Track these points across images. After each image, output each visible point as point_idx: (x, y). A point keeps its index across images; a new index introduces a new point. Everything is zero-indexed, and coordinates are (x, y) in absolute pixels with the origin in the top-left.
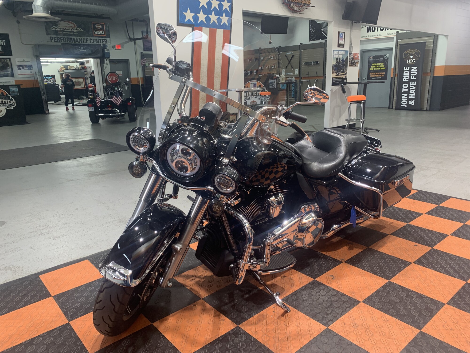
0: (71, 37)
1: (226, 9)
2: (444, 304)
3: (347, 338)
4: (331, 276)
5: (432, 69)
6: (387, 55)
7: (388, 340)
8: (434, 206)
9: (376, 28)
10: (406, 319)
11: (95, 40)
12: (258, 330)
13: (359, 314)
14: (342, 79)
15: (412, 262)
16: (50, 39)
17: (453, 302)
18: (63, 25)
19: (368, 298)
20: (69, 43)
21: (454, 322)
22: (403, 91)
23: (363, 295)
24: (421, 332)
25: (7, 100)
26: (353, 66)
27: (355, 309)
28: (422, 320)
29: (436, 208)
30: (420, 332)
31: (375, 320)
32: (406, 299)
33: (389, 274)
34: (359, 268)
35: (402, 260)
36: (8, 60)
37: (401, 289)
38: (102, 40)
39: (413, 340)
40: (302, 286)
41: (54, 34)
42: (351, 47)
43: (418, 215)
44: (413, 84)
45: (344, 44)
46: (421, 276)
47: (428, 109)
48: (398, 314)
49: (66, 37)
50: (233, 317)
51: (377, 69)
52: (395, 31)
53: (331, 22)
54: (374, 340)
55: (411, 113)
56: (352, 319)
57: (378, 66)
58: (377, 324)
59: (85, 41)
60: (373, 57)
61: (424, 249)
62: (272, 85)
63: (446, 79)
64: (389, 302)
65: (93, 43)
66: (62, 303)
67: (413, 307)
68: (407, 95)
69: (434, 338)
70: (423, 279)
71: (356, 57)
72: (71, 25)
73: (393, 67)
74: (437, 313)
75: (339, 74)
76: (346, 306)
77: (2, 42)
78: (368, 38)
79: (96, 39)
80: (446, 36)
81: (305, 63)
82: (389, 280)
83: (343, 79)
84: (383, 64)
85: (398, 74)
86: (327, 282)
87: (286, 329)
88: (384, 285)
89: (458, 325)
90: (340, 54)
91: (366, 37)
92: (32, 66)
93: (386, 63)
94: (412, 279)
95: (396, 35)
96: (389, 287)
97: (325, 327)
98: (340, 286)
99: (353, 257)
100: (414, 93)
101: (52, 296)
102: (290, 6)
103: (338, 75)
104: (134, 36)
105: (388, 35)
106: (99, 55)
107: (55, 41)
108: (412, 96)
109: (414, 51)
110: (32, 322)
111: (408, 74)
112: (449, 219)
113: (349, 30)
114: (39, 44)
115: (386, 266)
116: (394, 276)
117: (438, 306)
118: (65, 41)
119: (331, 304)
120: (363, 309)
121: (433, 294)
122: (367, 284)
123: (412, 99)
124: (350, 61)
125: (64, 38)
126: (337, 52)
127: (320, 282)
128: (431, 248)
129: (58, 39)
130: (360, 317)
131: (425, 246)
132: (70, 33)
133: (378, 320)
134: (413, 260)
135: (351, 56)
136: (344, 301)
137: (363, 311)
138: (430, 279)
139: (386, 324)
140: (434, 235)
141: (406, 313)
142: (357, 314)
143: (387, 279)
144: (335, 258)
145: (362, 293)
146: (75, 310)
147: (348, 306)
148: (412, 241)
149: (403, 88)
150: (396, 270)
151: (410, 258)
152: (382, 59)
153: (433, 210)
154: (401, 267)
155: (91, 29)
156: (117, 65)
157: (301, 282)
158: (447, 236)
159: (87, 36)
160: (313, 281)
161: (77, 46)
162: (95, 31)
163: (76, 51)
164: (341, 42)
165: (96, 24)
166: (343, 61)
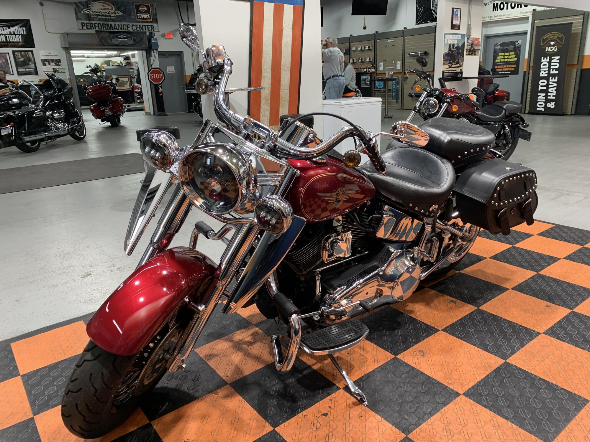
0: (107, 23)
4: (420, 351)
5: (580, 59)
6: (520, 42)
8: (575, 247)
9: (506, 5)
10: (527, 425)
11: (137, 26)
12: (303, 438)
13: (457, 414)
14: (455, 73)
15: (542, 332)
16: (80, 25)
18: (97, 7)
19: (473, 387)
20: (105, 30)
22: (539, 90)
23: (465, 383)
26: (471, 55)
27: (451, 406)
28: (553, 428)
29: (580, 250)
31: (480, 424)
32: (529, 391)
33: (507, 350)
34: (462, 339)
35: (526, 329)
36: (30, 53)
37: (522, 374)
38: (148, 26)
40: (376, 367)
41: (86, 19)
43: (553, 260)
44: (554, 80)
45: (459, 26)
46: (553, 355)
47: (573, 113)
48: (516, 416)
49: (101, 22)
50: (269, 414)
51: (506, 60)
52: (530, 8)
55: (550, 119)
56: (446, 423)
57: (506, 57)
58: (483, 433)
59: (125, 27)
60: (501, 45)
61: (561, 312)
62: (366, 83)
64: (503, 395)
65: (136, 31)
66: (31, 386)
67: (540, 404)
68: (544, 94)
70: (557, 359)
71: (476, 42)
72: (107, 7)
73: (526, 57)
74: (575, 415)
76: (438, 400)
77: (22, 31)
78: (494, 19)
79: (140, 26)
81: (409, 54)
82: (506, 359)
83: (457, 73)
84: (513, 53)
85: (532, 67)
86: (414, 361)
87: (344, 437)
88: (498, 368)
90: (454, 39)
91: (492, 17)
92: (60, 60)
93: (518, 51)
94: (539, 359)
95: (531, 14)
96: (505, 373)
97: (404, 436)
98: (432, 368)
99: (456, 322)
100: (555, 92)
103: (450, 67)
104: (188, 21)
105: (521, 15)
106: (144, 46)
107: (87, 28)
108: (551, 96)
111: (547, 66)
113: (467, 5)
114: (67, 32)
115: (503, 338)
116: (513, 353)
117: (579, 404)
118: (100, 28)
119: (416, 397)
120: (464, 407)
121: (571, 384)
122: (473, 365)
123: (552, 100)
124: (469, 48)
125: (99, 24)
126: (451, 36)
127: (403, 360)
128: (571, 311)
129: (92, 25)
130: (458, 419)
131: (561, 307)
132: (106, 17)
133: (484, 426)
134: (543, 330)
135: (469, 41)
136: (435, 393)
137: (462, 410)
138: (568, 360)
139: (497, 433)
140: (576, 291)
141: (529, 415)
142: (454, 414)
143: (502, 358)
144: (428, 324)
145: (464, 380)
146: (46, 397)
147: (441, 401)
148: (543, 300)
149: (540, 86)
150: (517, 344)
151: (538, 325)
152: (513, 46)
153: (575, 253)
154: (525, 340)
155: (133, 12)
156: (168, 58)
157: (376, 360)
159: (128, 22)
160: (393, 358)
161: (116, 34)
162: (138, 14)
163: (114, 42)
164: (456, 22)
165: (139, 6)
166: (458, 48)
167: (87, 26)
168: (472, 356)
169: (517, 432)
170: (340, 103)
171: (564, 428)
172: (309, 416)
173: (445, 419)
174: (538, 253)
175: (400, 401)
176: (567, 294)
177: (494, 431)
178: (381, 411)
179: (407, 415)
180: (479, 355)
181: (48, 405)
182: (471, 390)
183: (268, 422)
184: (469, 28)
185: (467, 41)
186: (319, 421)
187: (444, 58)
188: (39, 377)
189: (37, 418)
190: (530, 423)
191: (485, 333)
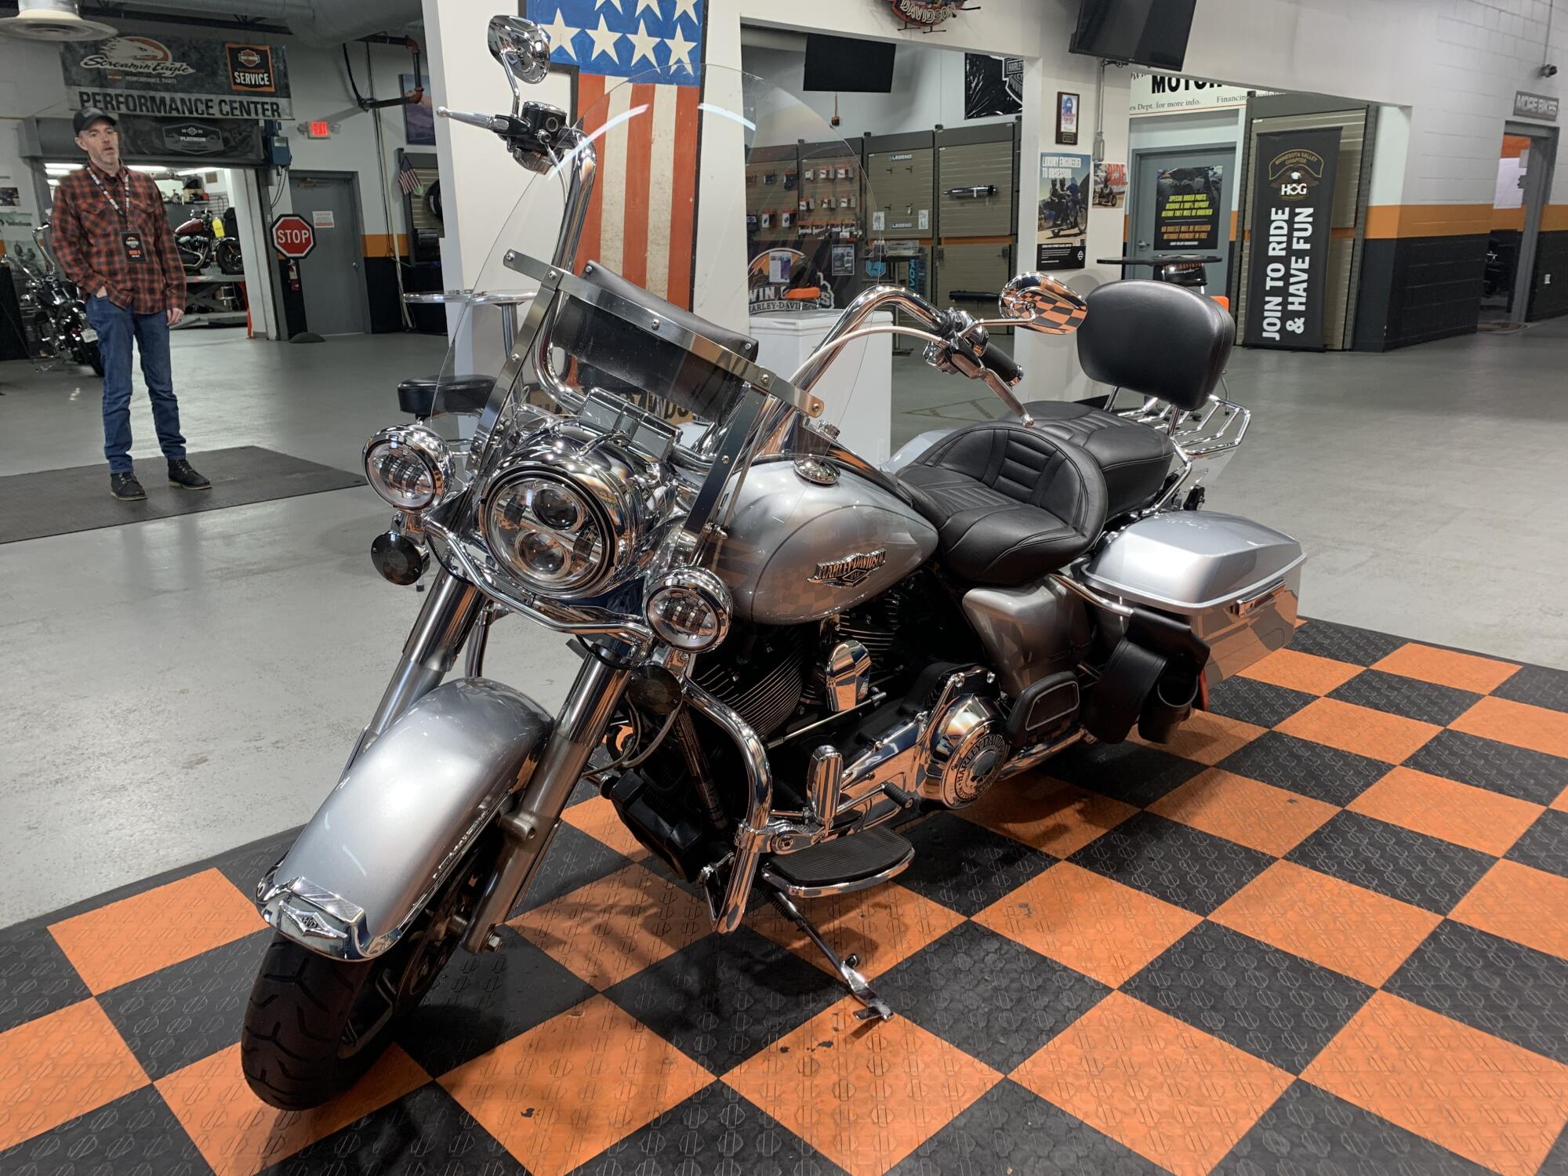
0: (152, 93)
1: (685, 12)
2: (1374, 990)
3: (1068, 1109)
4: (1021, 906)
5: (1360, 215)
6: (1219, 170)
7: (1194, 1112)
8: (1351, 671)
9: (1183, 82)
10: (1251, 1040)
11: (235, 105)
12: (784, 1092)
13: (1107, 1028)
14: (1069, 251)
15: (1281, 856)
16: (78, 98)
17: (1402, 983)
18: (125, 53)
19: (1138, 974)
20: (145, 113)
21: (1401, 1048)
22: (1268, 288)
23: (1120, 964)
24: (1299, 1084)
26: (1106, 206)
27: (1094, 1012)
28: (1303, 1044)
29: (1360, 676)
30: (1294, 1083)
31: (1156, 1046)
32: (1256, 977)
33: (1207, 895)
34: (1111, 877)
35: (1247, 850)
38: (263, 104)
39: (1272, 1109)
40: (928, 942)
41: (93, 83)
42: (1099, 142)
43: (1302, 700)
44: (1300, 265)
45: (1076, 135)
46: (1305, 902)
47: (1348, 346)
48: (1230, 1026)
49: (135, 93)
50: (702, 1050)
51: (1186, 213)
52: (1244, 91)
53: (1035, 59)
54: (1154, 1114)
55: (1295, 359)
56: (1086, 1046)
57: (1187, 205)
58: (1162, 1062)
59: (202, 107)
60: (1174, 175)
61: (1320, 813)
62: (843, 265)
63: (1404, 246)
64: (1203, 987)
65: (230, 116)
66: (127, 1018)
67: (1277, 1002)
68: (1279, 300)
69: (1337, 1098)
70: (1311, 910)
71: (1116, 175)
72: (151, 51)
73: (1235, 207)
74: (1349, 1019)
75: (1062, 233)
76: (1067, 1004)
78: (1155, 111)
79: (241, 103)
80: (1405, 109)
81: (950, 193)
82: (1205, 914)
83: (1075, 250)
84: (1202, 197)
85: (1251, 231)
86: (1009, 926)
87: (873, 1085)
88: (1190, 933)
89: (1412, 1057)
90: (1064, 169)
91: (1150, 106)
92: (15, 190)
93: (1215, 192)
94: (1275, 911)
95: (1244, 102)
96: (1204, 943)
97: (1001, 1076)
98: (1049, 939)
99: (1095, 842)
100: (1305, 294)
101: (95, 994)
102: (897, 7)
103: (1056, 235)
104: (372, 93)
105: (1220, 104)
106: (252, 157)
108: (1297, 304)
109: (1305, 156)
110: (26, 1086)
111: (1285, 231)
112: (1399, 711)
113: (1094, 87)
114: (40, 116)
115: (1197, 871)
116: (1220, 902)
117: (1355, 996)
118: (131, 106)
119: (1019, 1000)
120: (1121, 1014)
121: (1339, 958)
122: (1137, 930)
123: (1297, 314)
124: (1098, 189)
125: (127, 97)
126: (1056, 158)
127: (986, 926)
128: (1339, 809)
129: (108, 99)
130: (1111, 1038)
131: (1320, 802)
132: (149, 80)
133: (1165, 1048)
134: (1282, 851)
135: (1100, 173)
136: (1060, 990)
137: (1119, 1020)
138: (1334, 910)
139: (1191, 1061)
140: (1351, 766)
141: (1255, 1021)
142: (1103, 1029)
143: (1198, 913)
144: (1035, 846)
145: (1119, 960)
146: (172, 1040)
147: (1072, 1005)
148: (1281, 787)
149: (1268, 279)
150: (1228, 883)
151: (1272, 841)
152: (1203, 180)
153: (1349, 683)
154: (1243, 873)
155: (222, 67)
156: (315, 190)
157: (926, 928)
158: (1391, 767)
159: (207, 93)
160: (964, 923)
161: (174, 123)
162: (236, 74)
163: (170, 144)
164: (1067, 127)
165: (239, 50)
166: (1073, 188)
167: (95, 102)
169: (1232, 1057)
170: (794, 324)
171: (1325, 1044)
172: (792, 1049)
173: (1084, 1040)
174: (1270, 686)
175: (986, 1010)
176: (1333, 773)
177: (1185, 1057)
179: (1003, 1035)
180: (1149, 909)
181: (182, 1056)
182: (1134, 981)
183: (702, 1065)
185: (1095, 172)
186: (815, 1057)
187: (1040, 213)
189: (160, 1087)
190: (1257, 1038)
191: (1159, 862)
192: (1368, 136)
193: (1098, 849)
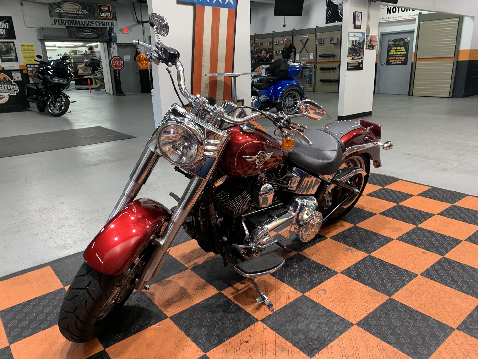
0: (76, 19)
2: (454, 329)
4: (323, 290)
5: (456, 53)
6: (409, 39)
8: (447, 205)
9: (397, 9)
10: (406, 348)
11: (100, 23)
13: (351, 340)
14: (357, 64)
15: (420, 274)
16: (53, 21)
17: (465, 327)
18: (67, 7)
19: (364, 319)
20: (73, 25)
21: (464, 354)
23: (357, 314)
25: (10, 85)
26: (370, 49)
27: (346, 333)
28: (426, 351)
29: (450, 207)
31: (369, 349)
32: (408, 322)
33: (391, 288)
34: (356, 280)
35: (407, 271)
36: (12, 43)
37: (403, 308)
38: (109, 22)
40: (288, 303)
41: (58, 17)
43: (429, 216)
46: (428, 292)
47: (451, 96)
48: (398, 342)
49: (71, 19)
50: (201, 342)
51: (397, 53)
52: (417, 12)
56: (342, 347)
57: (398, 51)
58: (371, 356)
59: (90, 24)
60: (393, 41)
61: (434, 258)
63: (471, 63)
64: (388, 325)
65: (99, 26)
67: (416, 332)
70: (430, 296)
71: (374, 39)
72: (75, 7)
73: (414, 51)
74: (444, 341)
75: (355, 58)
76: (336, 330)
77: (6, 26)
78: (388, 20)
79: (102, 22)
80: (472, 17)
82: (390, 296)
83: (359, 64)
84: (403, 48)
86: (318, 298)
88: (384, 303)
90: (356, 36)
91: (386, 18)
93: (407, 46)
94: (417, 296)
95: (418, 16)
96: (389, 307)
98: (332, 303)
99: (351, 266)
104: (142, 19)
105: (410, 17)
106: (105, 39)
107: (59, 24)
112: (465, 221)
113: (367, 10)
114: (43, 27)
115: (388, 279)
116: (396, 291)
117: (447, 332)
118: (69, 23)
119: (318, 327)
120: (356, 335)
121: (441, 316)
122: (364, 301)
124: (368, 44)
125: (68, 21)
126: (354, 34)
127: (309, 297)
128: (442, 257)
129: (63, 21)
130: (352, 344)
131: (434, 254)
132: (75, 15)
133: (372, 350)
134: (420, 272)
135: (368, 38)
136: (334, 324)
137: (355, 337)
138: (439, 296)
139: (382, 355)
140: (446, 240)
141: (407, 341)
142: (349, 341)
143: (388, 295)
144: (330, 267)
145: (357, 313)
146: (20, 329)
147: (338, 330)
148: (420, 248)
150: (399, 284)
151: (416, 268)
152: (403, 42)
153: (446, 210)
154: (406, 280)
155: (96, 11)
156: (125, 49)
157: (287, 298)
158: (461, 241)
159: (92, 19)
160: (301, 296)
161: (82, 29)
162: (101, 13)
163: (81, 35)
164: (357, 23)
165: (101, 6)
166: (359, 43)
167: (59, 22)
168: (364, 294)
169: (397, 355)
171: (434, 351)
172: (233, 343)
174: (417, 211)
175: (306, 331)
176: (440, 243)
177: (380, 354)
178: (291, 339)
179: (311, 341)
180: (369, 293)
181: (22, 336)
182: (362, 321)
183: (200, 348)
184: (368, 28)
185: (367, 38)
186: (241, 347)
187: (348, 52)
188: (14, 313)
189: (12, 347)
190: (408, 347)
191: (374, 275)
192: (459, 27)
193: (352, 269)
